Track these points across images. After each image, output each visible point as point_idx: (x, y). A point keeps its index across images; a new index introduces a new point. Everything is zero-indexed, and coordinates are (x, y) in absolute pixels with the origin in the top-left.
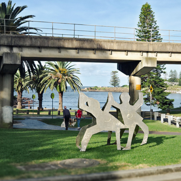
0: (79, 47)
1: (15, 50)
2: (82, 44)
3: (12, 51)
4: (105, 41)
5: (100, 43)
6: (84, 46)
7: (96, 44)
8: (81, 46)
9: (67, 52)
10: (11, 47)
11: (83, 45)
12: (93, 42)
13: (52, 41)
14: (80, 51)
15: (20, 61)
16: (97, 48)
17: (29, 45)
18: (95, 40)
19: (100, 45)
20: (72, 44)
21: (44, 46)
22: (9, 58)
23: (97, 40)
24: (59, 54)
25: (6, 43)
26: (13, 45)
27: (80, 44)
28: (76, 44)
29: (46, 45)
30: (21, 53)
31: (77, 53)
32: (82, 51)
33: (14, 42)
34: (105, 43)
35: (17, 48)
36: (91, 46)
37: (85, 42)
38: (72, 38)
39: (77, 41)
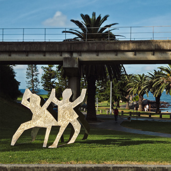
0: (135, 49)
1: (75, 55)
2: (138, 46)
3: (72, 56)
4: (164, 42)
5: (158, 44)
6: (141, 48)
7: (154, 45)
8: (138, 48)
9: (124, 54)
10: (71, 52)
11: (140, 46)
12: (151, 43)
13: (108, 44)
14: (137, 53)
15: (77, 65)
16: (155, 49)
17: (87, 50)
18: (152, 41)
19: (158, 46)
20: (128, 46)
21: (100, 50)
22: (67, 62)
23: (155, 41)
24: (116, 57)
25: (66, 49)
26: (72, 50)
27: (136, 46)
28: (132, 46)
29: (103, 49)
30: (80, 57)
31: (134, 55)
32: (140, 52)
33: (73, 48)
34: (164, 44)
35: (77, 54)
36: (148, 48)
37: (142, 44)
38: (128, 41)
39: (133, 44)
